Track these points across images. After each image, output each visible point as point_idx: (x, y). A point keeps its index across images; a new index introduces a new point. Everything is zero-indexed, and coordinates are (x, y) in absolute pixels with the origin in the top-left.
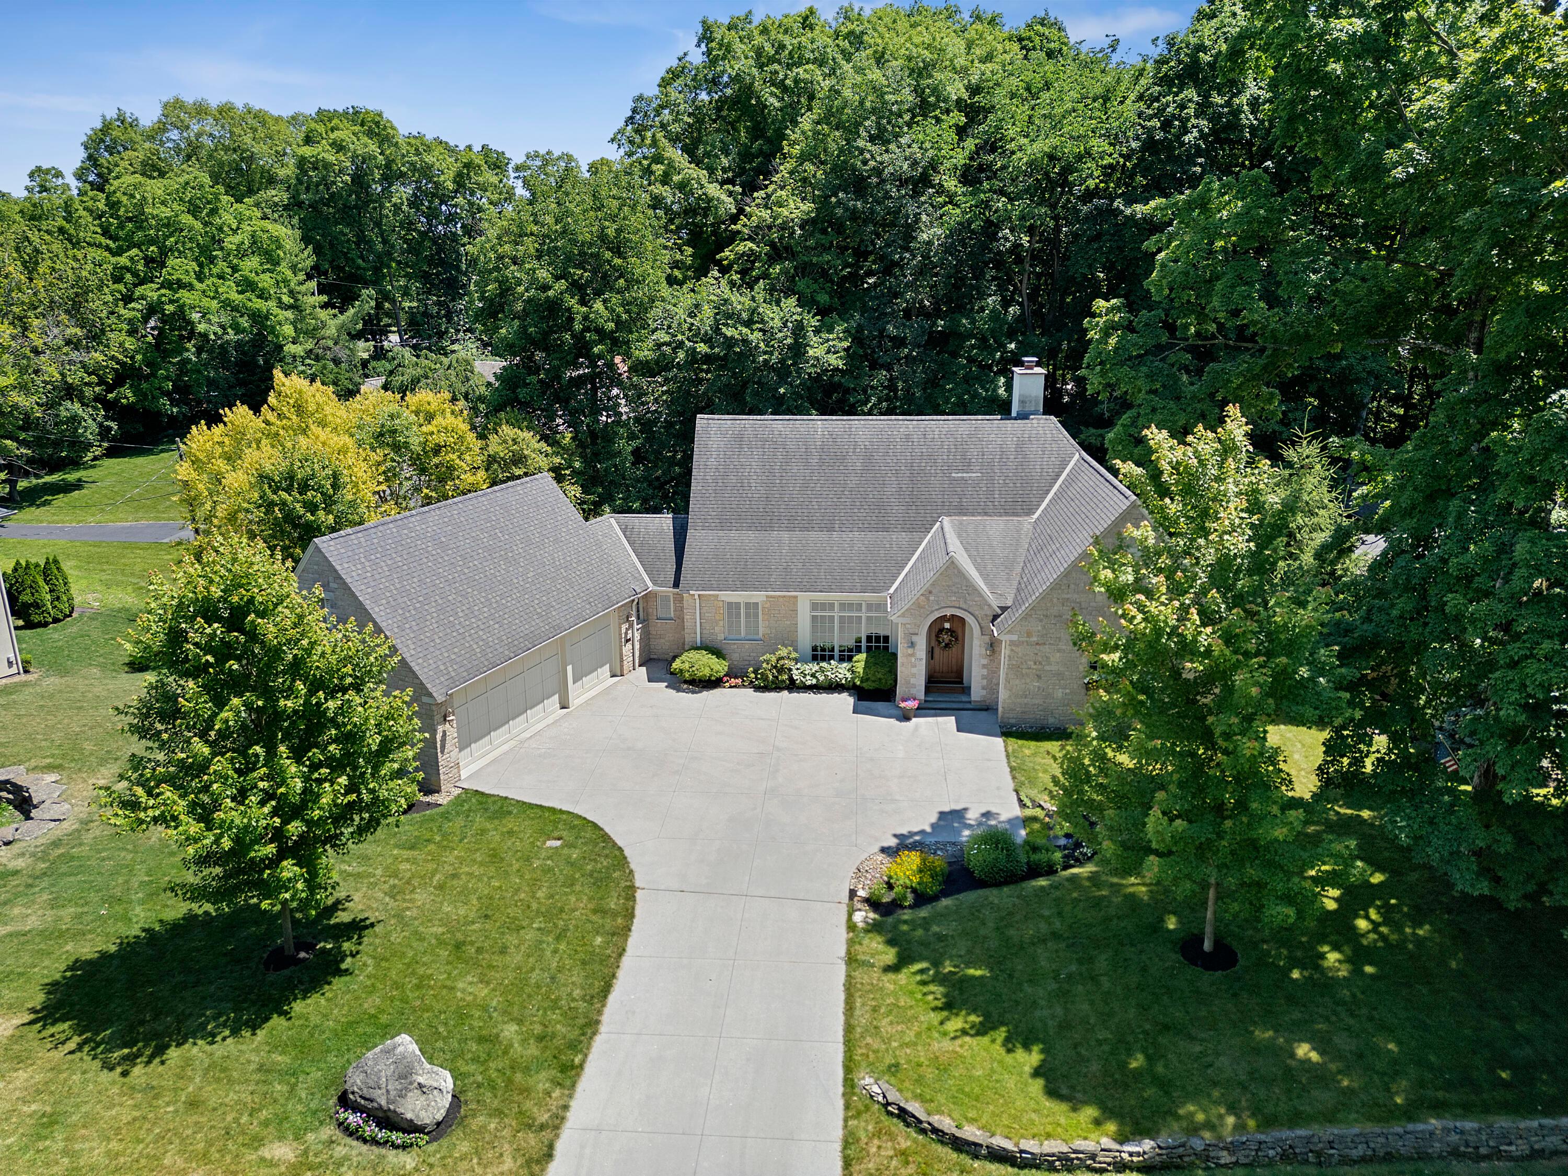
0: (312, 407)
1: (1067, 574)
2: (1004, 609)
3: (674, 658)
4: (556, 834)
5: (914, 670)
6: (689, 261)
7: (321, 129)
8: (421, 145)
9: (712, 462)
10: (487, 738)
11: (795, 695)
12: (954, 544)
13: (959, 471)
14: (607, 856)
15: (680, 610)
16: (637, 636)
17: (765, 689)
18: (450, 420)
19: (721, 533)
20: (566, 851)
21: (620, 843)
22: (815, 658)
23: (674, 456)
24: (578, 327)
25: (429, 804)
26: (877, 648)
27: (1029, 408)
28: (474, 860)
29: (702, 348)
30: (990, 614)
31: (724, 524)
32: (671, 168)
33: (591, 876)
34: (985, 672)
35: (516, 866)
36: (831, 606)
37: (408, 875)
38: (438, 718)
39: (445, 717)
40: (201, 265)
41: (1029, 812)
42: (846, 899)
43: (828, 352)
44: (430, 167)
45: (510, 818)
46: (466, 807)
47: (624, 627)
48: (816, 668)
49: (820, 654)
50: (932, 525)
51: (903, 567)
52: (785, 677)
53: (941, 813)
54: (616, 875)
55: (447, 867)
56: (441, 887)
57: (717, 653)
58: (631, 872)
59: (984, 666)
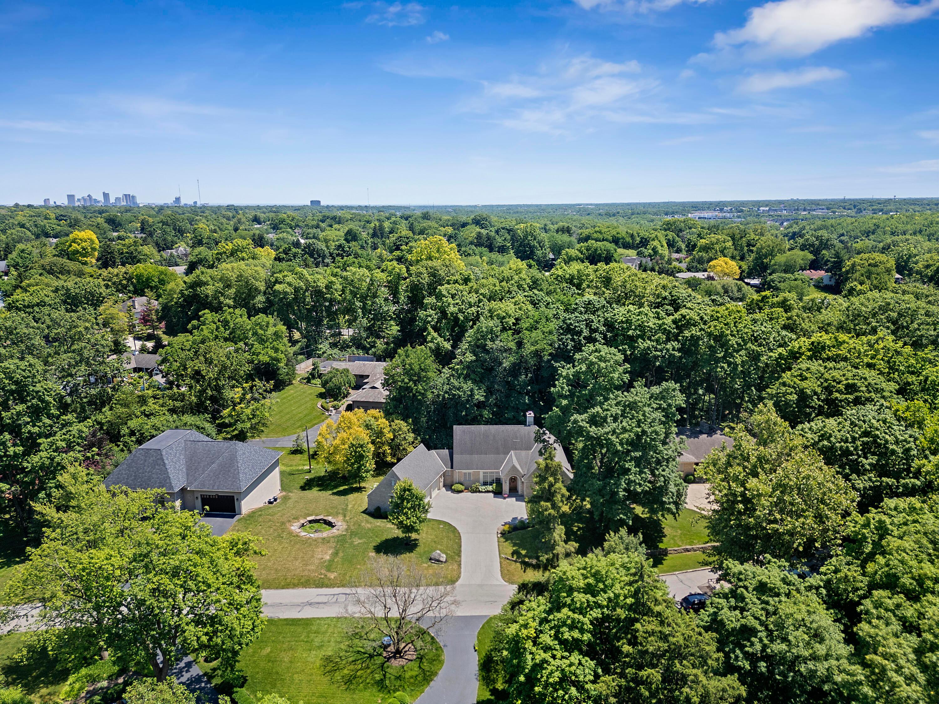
2: (525, 475)
3: (452, 485)
5: (506, 488)
9: (458, 438)
11: (480, 494)
12: (514, 458)
13: (515, 439)
14: (454, 529)
15: (453, 475)
16: (443, 481)
17: (473, 492)
19: (461, 456)
20: (445, 527)
21: (454, 525)
26: (498, 482)
27: (530, 422)
30: (522, 476)
31: (462, 454)
33: (451, 531)
34: (521, 488)
36: (487, 473)
42: (496, 532)
45: (432, 522)
47: (440, 478)
48: (485, 487)
49: (485, 484)
50: (509, 453)
51: (503, 464)
52: (478, 489)
53: (513, 518)
57: (462, 484)
58: (458, 531)
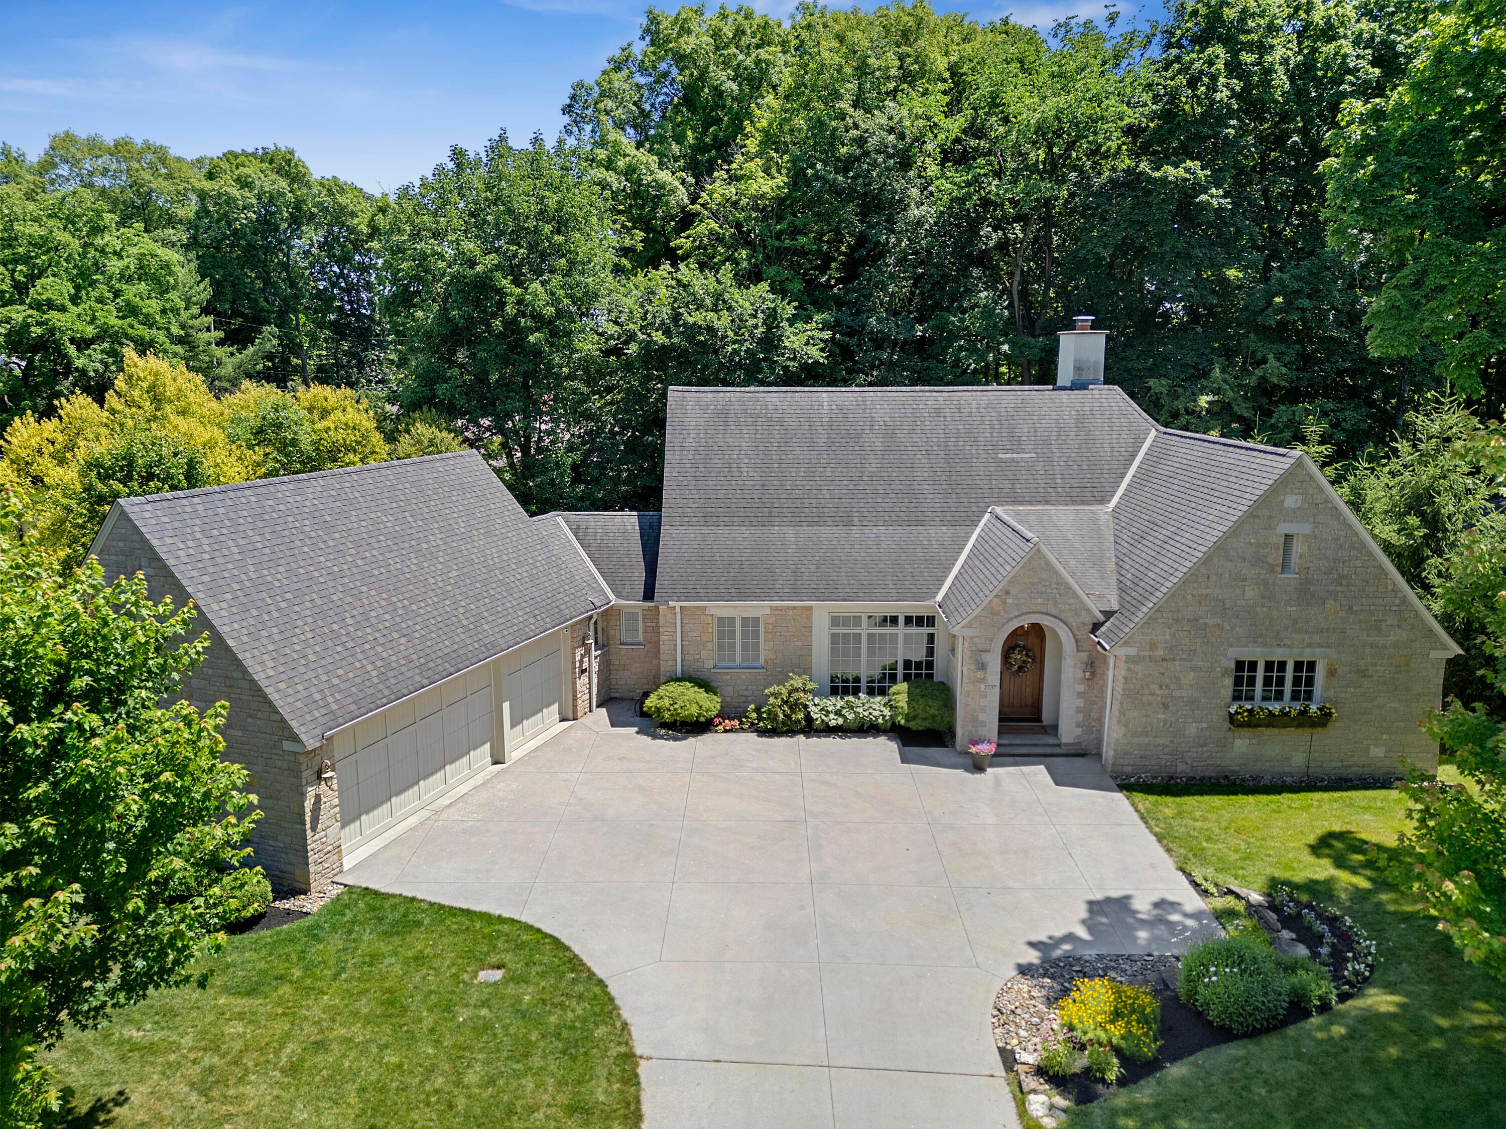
0: (171, 391)
1: (1206, 560)
2: (1108, 614)
3: (646, 695)
4: (494, 959)
5: (983, 702)
6: (640, 247)
7: (225, 165)
8: (334, 187)
9: (690, 443)
10: (385, 807)
11: (814, 740)
13: (1007, 451)
14: (580, 997)
15: (654, 631)
16: (595, 667)
17: (773, 732)
18: (352, 415)
19: (705, 530)
20: (511, 989)
21: (600, 972)
22: (834, 691)
23: (619, 475)
24: (510, 310)
25: (288, 912)
26: (918, 676)
27: (1088, 376)
28: (355, 1014)
29: (659, 337)
30: (1089, 621)
31: (709, 519)
32: (617, 151)
33: (558, 1036)
34: (1080, 702)
35: (428, 1021)
36: (857, 621)
37: (238, 1045)
38: (308, 774)
39: (319, 774)
40: (78, 288)
41: (1220, 903)
42: (1000, 1071)
43: (807, 344)
44: (342, 208)
45: (420, 933)
46: (349, 915)
47: (579, 652)
48: (840, 704)
49: (843, 686)
50: (980, 517)
51: (950, 569)
52: (801, 716)
53: (1091, 903)
54: (600, 1032)
55: (308, 1028)
56: (293, 1069)
57: (706, 685)
58: (625, 1025)
59: (1080, 695)
